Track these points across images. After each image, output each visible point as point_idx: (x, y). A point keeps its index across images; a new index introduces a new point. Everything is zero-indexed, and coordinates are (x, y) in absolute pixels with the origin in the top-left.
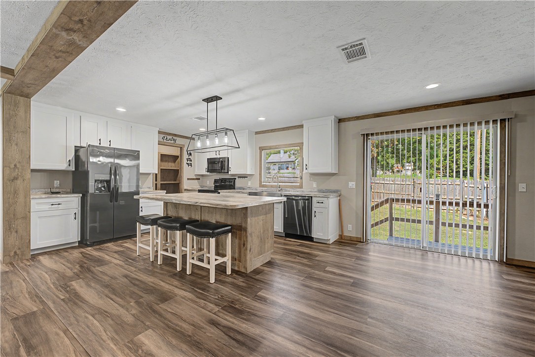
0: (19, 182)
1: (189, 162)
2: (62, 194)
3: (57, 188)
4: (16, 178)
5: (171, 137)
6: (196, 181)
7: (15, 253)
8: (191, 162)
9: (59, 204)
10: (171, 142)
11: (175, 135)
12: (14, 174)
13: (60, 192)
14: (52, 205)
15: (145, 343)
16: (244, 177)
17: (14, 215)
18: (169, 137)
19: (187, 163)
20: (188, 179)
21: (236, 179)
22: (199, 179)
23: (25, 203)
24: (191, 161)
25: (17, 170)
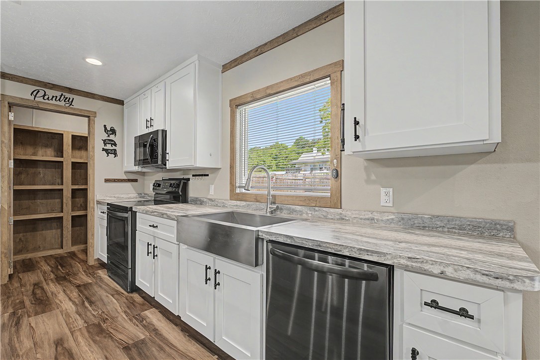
1: (109, 147)
5: (58, 94)
6: (129, 184)
8: (114, 147)
10: (58, 103)
11: (70, 90)
16: (202, 174)
18: (50, 93)
19: (103, 150)
20: (107, 181)
21: (188, 180)
22: (136, 181)
24: (115, 145)
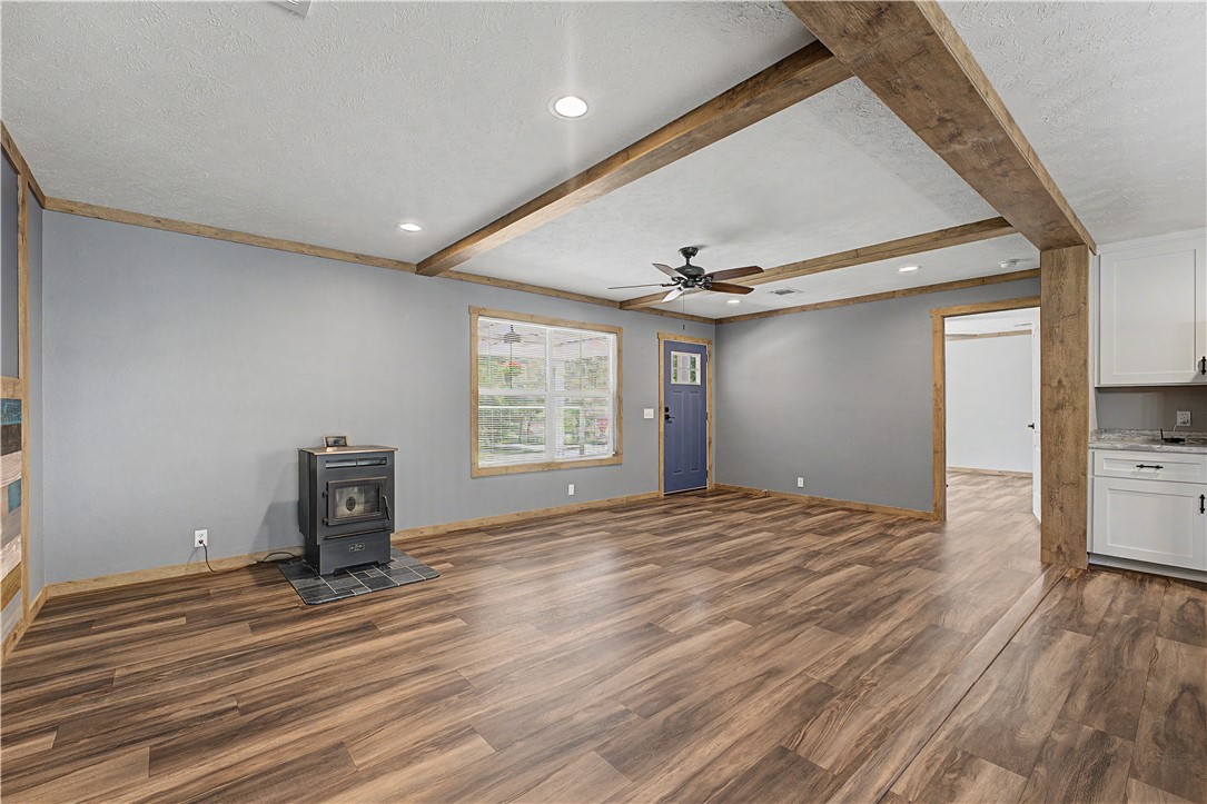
0: (1065, 413)
2: (1191, 444)
3: (1179, 429)
4: (1060, 406)
7: (1059, 548)
9: (1158, 467)
12: (1058, 398)
13: (1183, 440)
14: (1142, 466)
15: (978, 778)
17: (1057, 476)
23: (1077, 455)
25: (1062, 391)
